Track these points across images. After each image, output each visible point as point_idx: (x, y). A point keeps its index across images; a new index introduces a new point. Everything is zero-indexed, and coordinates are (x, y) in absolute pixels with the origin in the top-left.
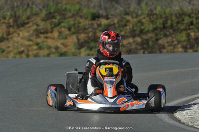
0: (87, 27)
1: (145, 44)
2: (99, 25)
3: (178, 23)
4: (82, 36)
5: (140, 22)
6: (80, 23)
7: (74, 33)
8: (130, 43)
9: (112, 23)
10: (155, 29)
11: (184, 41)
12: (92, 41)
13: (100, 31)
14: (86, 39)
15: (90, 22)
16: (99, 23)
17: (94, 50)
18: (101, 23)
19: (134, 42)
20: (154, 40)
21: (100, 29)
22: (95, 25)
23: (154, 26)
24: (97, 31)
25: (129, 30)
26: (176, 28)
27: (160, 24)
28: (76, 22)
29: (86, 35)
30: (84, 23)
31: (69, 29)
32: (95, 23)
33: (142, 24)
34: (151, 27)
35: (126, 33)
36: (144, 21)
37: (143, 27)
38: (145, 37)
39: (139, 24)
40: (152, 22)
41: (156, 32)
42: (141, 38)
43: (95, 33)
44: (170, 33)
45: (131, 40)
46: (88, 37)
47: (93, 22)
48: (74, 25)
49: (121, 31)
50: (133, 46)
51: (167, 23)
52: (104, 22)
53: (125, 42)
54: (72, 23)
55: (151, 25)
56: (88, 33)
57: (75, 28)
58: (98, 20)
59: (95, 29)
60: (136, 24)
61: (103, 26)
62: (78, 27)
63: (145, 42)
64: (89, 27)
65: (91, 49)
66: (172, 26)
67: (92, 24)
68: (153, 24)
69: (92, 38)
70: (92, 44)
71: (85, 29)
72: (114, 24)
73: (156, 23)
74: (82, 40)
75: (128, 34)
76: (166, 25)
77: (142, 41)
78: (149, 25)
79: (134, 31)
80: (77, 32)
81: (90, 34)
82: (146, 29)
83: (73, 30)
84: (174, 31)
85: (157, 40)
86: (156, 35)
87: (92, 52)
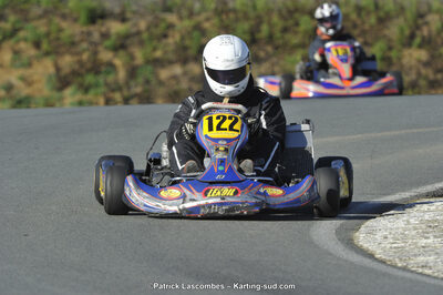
0: (77, 39)
2: (105, 36)
3: (285, 30)
4: (67, 61)
5: (198, 27)
6: (60, 30)
7: (47, 54)
8: (175, 77)
9: (134, 30)
12: (89, 71)
13: (107, 48)
14: (76, 67)
15: (85, 29)
16: (103, 29)
17: (92, 92)
18: (108, 30)
21: (108, 43)
22: (96, 37)
24: (100, 48)
26: (281, 42)
27: (245, 33)
28: (53, 28)
29: (76, 58)
30: (71, 30)
31: (37, 45)
32: (96, 31)
33: (204, 32)
35: (165, 52)
36: (207, 25)
37: (204, 41)
39: (196, 34)
40: (226, 28)
43: (95, 53)
44: (267, 53)
45: (178, 70)
46: (80, 63)
47: (91, 28)
48: (48, 35)
49: (154, 49)
51: (259, 31)
52: (116, 28)
54: (43, 29)
56: (79, 54)
57: (50, 42)
58: (102, 25)
59: (95, 44)
60: (189, 33)
61: (113, 38)
62: (58, 39)
64: (82, 41)
65: (86, 90)
66: (271, 38)
67: (89, 34)
69: (89, 65)
70: (90, 79)
71: (73, 44)
72: (139, 33)
73: (235, 30)
74: (66, 70)
76: (258, 36)
79: (185, 49)
80: (55, 52)
81: (85, 56)
83: (45, 46)
84: (276, 48)
87: (90, 96)
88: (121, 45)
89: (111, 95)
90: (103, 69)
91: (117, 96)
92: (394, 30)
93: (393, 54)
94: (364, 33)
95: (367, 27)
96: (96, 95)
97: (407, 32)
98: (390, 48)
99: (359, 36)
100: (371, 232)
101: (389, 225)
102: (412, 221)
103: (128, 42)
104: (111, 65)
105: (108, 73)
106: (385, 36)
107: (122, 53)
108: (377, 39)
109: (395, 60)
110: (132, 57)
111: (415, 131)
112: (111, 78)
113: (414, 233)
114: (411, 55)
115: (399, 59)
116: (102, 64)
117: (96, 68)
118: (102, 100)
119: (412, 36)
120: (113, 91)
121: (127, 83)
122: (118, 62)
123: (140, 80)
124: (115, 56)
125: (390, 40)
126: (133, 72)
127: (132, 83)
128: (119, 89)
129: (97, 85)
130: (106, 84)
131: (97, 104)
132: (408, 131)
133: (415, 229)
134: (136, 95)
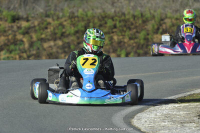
0: (7, 29)
1: (66, 47)
2: (19, 28)
3: (100, 26)
4: (2, 39)
5: (61, 24)
8: (50, 47)
9: (32, 25)
10: (77, 32)
11: (107, 45)
12: (12, 44)
13: (20, 33)
14: (6, 42)
15: (10, 25)
16: (18, 25)
17: (13, 53)
18: (21, 25)
19: (55, 45)
20: (75, 43)
21: (20, 31)
22: (15, 28)
23: (76, 29)
24: (17, 33)
25: (50, 33)
27: (82, 27)
29: (6, 38)
30: (4, 25)
32: (15, 25)
33: (63, 27)
34: (73, 30)
35: (47, 36)
36: (65, 23)
37: (64, 30)
38: (66, 40)
39: (60, 27)
40: (74, 25)
41: (78, 35)
42: (63, 41)
43: (15, 35)
45: (52, 43)
46: (8, 40)
47: (13, 24)
49: (42, 34)
50: (54, 50)
51: (89, 26)
52: (24, 24)
53: (46, 45)
55: (73, 28)
56: (8, 36)
58: (18, 23)
59: (15, 32)
60: (57, 27)
61: (23, 29)
63: (66, 45)
64: (9, 30)
65: (11, 52)
67: (12, 27)
68: (74, 27)
69: (12, 41)
70: (12, 47)
71: (5, 31)
72: (34, 27)
73: (77, 25)
74: (2, 43)
75: (48, 37)
77: (63, 45)
78: (71, 28)
79: (55, 34)
81: (10, 37)
82: (68, 32)
85: (79, 43)
86: (78, 38)
87: (12, 55)
88: (26, 32)
89: (22, 54)
90: (18, 42)
91: (25, 55)
92: (150, 26)
93: (150, 37)
94: (136, 27)
95: (138, 25)
96: (15, 54)
97: (156, 27)
98: (148, 34)
99: (134, 28)
100: (139, 119)
101: (147, 116)
102: (158, 114)
103: (30, 31)
104: (22, 41)
105: (21, 45)
106: (145, 29)
107: (26, 35)
108: (142, 30)
109: (150, 40)
110: (32, 38)
111: (160, 73)
112: (21, 47)
113: (159, 120)
114: (157, 37)
115: (152, 39)
116: (18, 40)
117: (15, 42)
118: (17, 57)
119: (158, 29)
120: (23, 52)
121: (29, 49)
122: (25, 40)
123: (35, 48)
124: (24, 37)
125: (148, 31)
126: (31, 45)
127: (31, 49)
128: (26, 52)
129: (15, 50)
130: (20, 50)
131: (15, 59)
132: (156, 73)
133: (159, 118)
134: (33, 55)
